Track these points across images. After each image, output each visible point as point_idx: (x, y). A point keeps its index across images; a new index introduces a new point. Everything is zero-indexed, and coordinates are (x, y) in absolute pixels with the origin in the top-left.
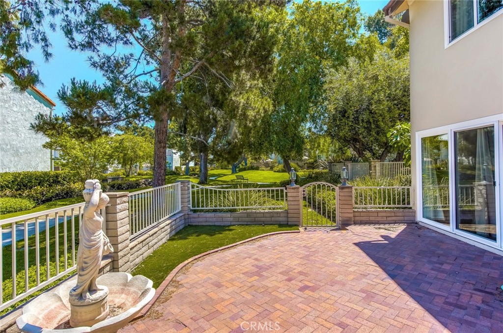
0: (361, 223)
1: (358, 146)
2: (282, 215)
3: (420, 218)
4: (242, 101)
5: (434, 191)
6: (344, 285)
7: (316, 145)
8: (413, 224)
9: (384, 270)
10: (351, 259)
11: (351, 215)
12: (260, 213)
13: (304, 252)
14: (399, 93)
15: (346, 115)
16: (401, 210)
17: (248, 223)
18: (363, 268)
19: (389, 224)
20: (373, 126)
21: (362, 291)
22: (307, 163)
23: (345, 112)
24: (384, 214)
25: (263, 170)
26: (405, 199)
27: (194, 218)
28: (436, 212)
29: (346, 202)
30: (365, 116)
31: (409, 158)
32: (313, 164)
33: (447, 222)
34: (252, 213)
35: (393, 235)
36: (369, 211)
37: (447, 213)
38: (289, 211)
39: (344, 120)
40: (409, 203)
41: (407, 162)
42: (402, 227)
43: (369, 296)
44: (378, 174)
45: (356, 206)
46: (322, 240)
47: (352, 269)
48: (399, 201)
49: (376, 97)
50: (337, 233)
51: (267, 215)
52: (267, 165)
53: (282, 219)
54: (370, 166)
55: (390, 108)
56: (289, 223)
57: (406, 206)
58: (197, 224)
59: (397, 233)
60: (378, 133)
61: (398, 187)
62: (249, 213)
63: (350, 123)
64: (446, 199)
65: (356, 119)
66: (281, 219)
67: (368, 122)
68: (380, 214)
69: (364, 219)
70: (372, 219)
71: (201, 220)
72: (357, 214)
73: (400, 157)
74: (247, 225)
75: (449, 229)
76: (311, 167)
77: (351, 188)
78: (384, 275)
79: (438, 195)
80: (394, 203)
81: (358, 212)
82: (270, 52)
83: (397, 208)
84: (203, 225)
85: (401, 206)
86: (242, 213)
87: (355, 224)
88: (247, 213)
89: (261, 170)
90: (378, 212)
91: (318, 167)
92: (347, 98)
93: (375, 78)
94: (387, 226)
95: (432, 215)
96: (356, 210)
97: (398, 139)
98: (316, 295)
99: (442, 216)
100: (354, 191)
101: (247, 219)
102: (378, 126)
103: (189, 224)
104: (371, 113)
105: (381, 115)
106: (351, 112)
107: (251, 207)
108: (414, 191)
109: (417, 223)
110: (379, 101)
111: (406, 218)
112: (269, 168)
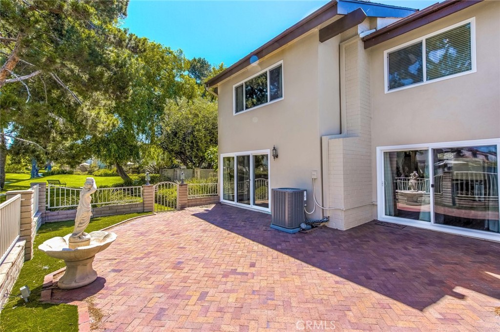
0: (192, 206)
1: (183, 157)
2: (139, 206)
3: (222, 200)
4: (93, 114)
5: (228, 186)
6: (193, 230)
7: (147, 154)
8: (219, 203)
9: (209, 222)
10: (192, 221)
11: (186, 202)
12: (121, 206)
13: (165, 223)
14: (210, 127)
15: (178, 136)
16: (213, 197)
17: (110, 214)
18: (199, 223)
19: (207, 205)
20: (195, 145)
21: (201, 230)
22: (132, 168)
23: (176, 133)
24: (204, 200)
25: (79, 174)
26: (215, 190)
27: (53, 216)
28: (229, 196)
29: (183, 194)
30: (190, 138)
31: (217, 167)
32: (138, 168)
33: (233, 201)
34: (113, 206)
35: (210, 209)
36: (196, 199)
37: (233, 196)
38: (145, 202)
39: (175, 139)
40: (217, 193)
41: (215, 170)
42: (213, 206)
43: (204, 231)
44: (199, 177)
45: (189, 196)
46: (172, 216)
47: (194, 224)
48: (212, 192)
49: (197, 127)
50: (180, 212)
51: (127, 207)
52: (84, 169)
53: (140, 209)
54: (194, 172)
55: (205, 135)
56: (145, 211)
57: (215, 194)
58: (56, 221)
59: (212, 208)
60: (197, 150)
61: (210, 184)
62: (111, 206)
63: (180, 142)
64: (233, 189)
65: (184, 139)
66: (138, 209)
67: (192, 142)
68: (202, 200)
69: (193, 203)
70: (198, 203)
71: (61, 217)
72: (189, 201)
73: (210, 166)
74: (109, 216)
75: (235, 203)
76: (136, 172)
77: (187, 185)
78: (209, 224)
79: (229, 187)
80: (209, 193)
81: (190, 199)
82: (127, 86)
83: (211, 195)
84: (63, 221)
85: (213, 194)
86: (105, 207)
87: (189, 207)
88: (109, 207)
89: (76, 174)
90: (201, 199)
91: (144, 172)
92: (178, 124)
93: (196, 115)
94: (206, 206)
95: (227, 198)
96: (189, 198)
97: (212, 156)
98: (180, 235)
99: (231, 198)
100: (188, 187)
101: (109, 211)
102: (198, 146)
103: (46, 221)
104: (194, 136)
105: (200, 139)
106: (181, 134)
107: (112, 202)
108: (219, 185)
109: (220, 203)
110: (199, 131)
111: (215, 201)
112: (87, 172)
